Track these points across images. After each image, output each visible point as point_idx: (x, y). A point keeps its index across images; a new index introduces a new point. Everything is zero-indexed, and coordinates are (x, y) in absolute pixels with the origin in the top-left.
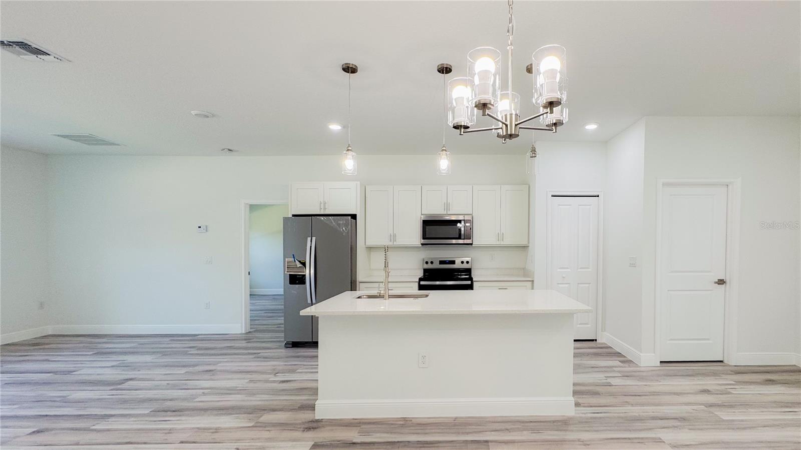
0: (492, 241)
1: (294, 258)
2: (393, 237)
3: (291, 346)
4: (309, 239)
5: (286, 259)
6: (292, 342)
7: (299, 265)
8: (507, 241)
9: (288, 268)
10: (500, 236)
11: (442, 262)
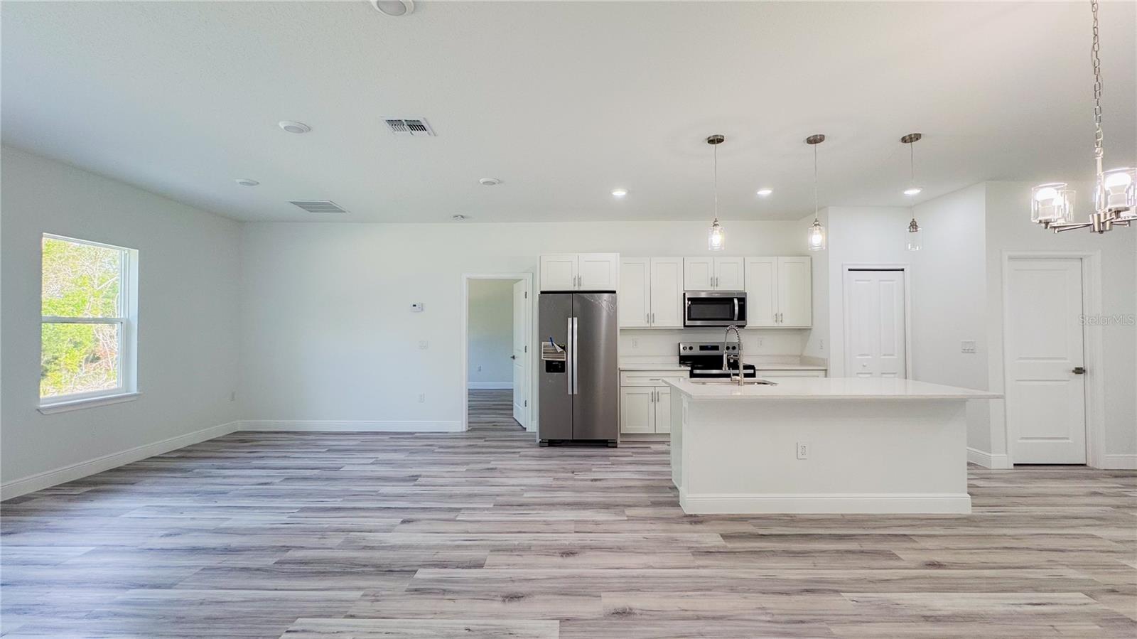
0: (769, 323)
1: (551, 341)
2: (650, 317)
3: (547, 444)
4: (570, 319)
5: (543, 343)
6: (549, 440)
7: (560, 350)
8: (787, 323)
9: (544, 353)
10: (778, 317)
11: (702, 348)
